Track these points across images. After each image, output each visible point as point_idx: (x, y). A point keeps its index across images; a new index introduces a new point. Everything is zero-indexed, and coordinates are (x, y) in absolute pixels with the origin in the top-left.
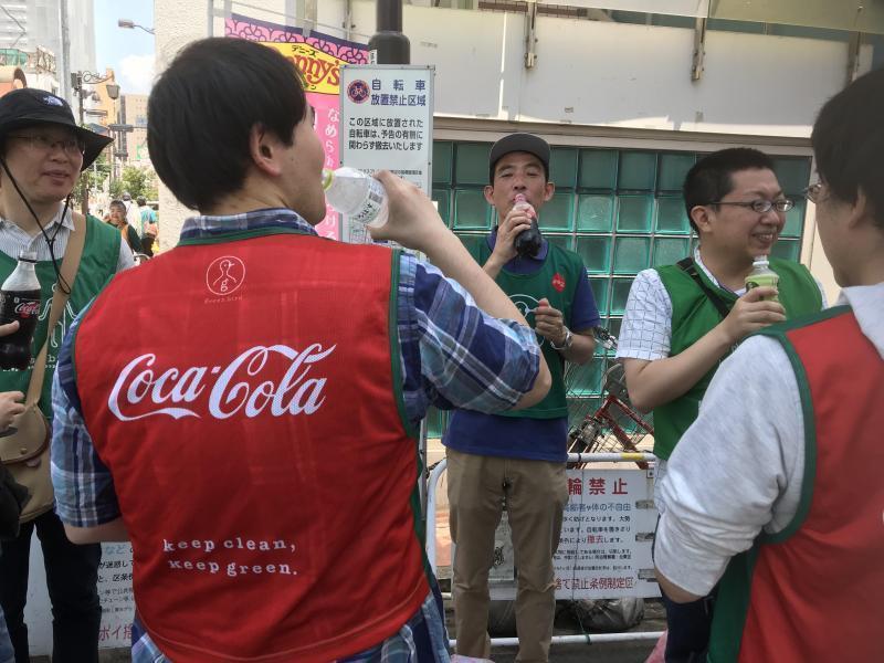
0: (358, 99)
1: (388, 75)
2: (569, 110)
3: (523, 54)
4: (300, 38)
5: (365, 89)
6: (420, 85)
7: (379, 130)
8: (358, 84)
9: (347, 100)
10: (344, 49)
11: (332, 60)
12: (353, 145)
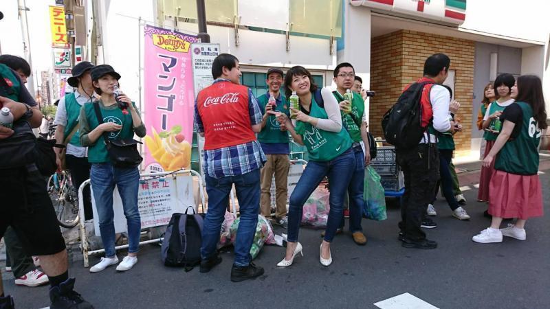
0: (197, 53)
1: (206, 46)
2: (251, 60)
3: (235, 41)
4: (170, 33)
5: (199, 51)
6: (216, 49)
7: (204, 63)
8: (197, 49)
9: (194, 54)
10: (186, 37)
11: (182, 41)
12: (196, 67)
